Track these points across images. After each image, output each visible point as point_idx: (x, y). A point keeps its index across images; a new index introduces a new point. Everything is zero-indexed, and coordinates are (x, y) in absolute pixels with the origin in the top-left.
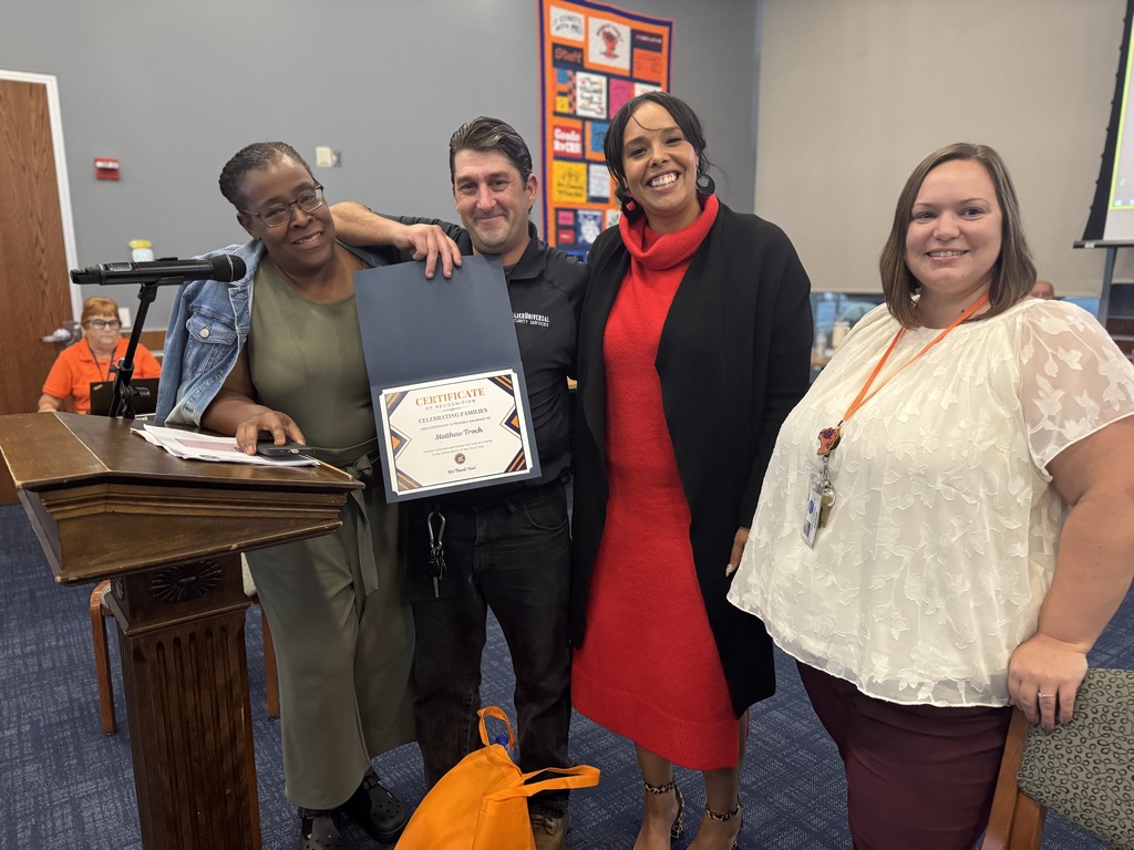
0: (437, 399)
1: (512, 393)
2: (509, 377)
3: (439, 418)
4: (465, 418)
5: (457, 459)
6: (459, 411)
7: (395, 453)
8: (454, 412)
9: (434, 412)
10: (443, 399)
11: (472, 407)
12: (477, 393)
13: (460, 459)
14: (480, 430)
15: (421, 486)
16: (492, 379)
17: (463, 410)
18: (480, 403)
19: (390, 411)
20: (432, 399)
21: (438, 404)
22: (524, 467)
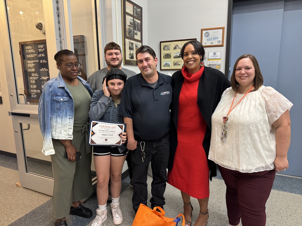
0: (105, 127)
1: (122, 129)
2: (123, 126)
3: (104, 131)
4: (110, 132)
5: (105, 140)
6: (109, 131)
7: (92, 135)
8: (108, 130)
9: (103, 129)
10: (106, 127)
11: (112, 130)
12: (114, 128)
13: (106, 140)
14: (112, 135)
15: (96, 144)
16: (119, 126)
17: (110, 130)
18: (114, 130)
19: (93, 126)
20: (103, 126)
21: (105, 128)
22: (120, 144)
